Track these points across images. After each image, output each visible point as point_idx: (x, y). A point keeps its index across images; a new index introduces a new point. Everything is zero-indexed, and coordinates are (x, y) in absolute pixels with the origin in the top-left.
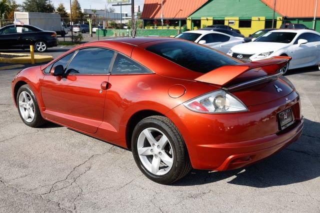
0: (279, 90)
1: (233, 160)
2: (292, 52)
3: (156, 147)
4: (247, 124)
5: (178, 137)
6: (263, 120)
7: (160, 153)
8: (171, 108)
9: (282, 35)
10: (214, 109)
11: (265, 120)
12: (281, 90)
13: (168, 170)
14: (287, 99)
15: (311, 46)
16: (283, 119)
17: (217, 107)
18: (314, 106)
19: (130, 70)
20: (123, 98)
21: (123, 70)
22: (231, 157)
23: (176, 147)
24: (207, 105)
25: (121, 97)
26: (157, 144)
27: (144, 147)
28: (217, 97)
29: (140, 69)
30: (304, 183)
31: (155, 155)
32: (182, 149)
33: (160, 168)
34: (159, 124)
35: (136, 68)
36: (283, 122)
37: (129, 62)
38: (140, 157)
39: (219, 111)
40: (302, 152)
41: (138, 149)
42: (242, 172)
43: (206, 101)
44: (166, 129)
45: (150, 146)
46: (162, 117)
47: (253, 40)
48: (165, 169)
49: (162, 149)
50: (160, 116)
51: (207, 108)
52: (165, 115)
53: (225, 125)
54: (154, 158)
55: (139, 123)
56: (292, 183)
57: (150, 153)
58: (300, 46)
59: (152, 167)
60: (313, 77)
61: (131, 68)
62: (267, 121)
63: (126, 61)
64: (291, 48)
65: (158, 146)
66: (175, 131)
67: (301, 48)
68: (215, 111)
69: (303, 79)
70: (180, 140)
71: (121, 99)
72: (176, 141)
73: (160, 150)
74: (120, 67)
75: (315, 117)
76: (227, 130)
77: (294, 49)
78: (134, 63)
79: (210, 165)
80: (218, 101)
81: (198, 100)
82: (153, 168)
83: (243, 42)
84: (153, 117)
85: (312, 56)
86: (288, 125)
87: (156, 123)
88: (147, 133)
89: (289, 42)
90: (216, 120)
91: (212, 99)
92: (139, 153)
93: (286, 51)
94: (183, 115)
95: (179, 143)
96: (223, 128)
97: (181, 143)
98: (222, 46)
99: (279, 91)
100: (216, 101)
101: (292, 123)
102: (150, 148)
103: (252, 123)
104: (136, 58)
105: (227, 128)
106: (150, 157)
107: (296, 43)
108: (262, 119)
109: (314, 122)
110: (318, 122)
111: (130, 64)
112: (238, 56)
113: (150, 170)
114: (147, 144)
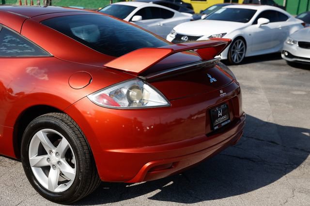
0: (213, 80)
1: (150, 169)
2: (250, 35)
3: (54, 155)
4: (171, 122)
5: (82, 140)
6: (193, 118)
7: (59, 162)
8: (72, 102)
9: (238, 11)
10: (128, 103)
11: (195, 117)
12: (215, 80)
13: (69, 185)
14: (221, 92)
15: (274, 27)
16: (217, 117)
17: (131, 101)
18: (269, 102)
19: (19, 51)
20: (8, 88)
21: (9, 51)
22: (148, 164)
23: (79, 153)
24: (118, 99)
25: (5, 86)
26: (54, 151)
27: (38, 155)
28: (131, 88)
29: (33, 51)
30: (242, 196)
31: (53, 165)
32: (87, 156)
33: (59, 183)
34: (57, 124)
35: (27, 48)
36: (217, 121)
37: (18, 40)
38: (33, 169)
39: (134, 106)
40: (246, 158)
41: (30, 158)
42: (168, 184)
43: (118, 93)
44: (66, 130)
45: (46, 154)
46: (62, 114)
47: (203, 17)
48: (66, 184)
49: (62, 158)
50: (59, 114)
51: (118, 101)
52: (65, 111)
53: (144, 124)
54: (52, 169)
55: (32, 122)
56: (227, 197)
57: (46, 163)
58: (260, 27)
59: (49, 181)
60: (274, 67)
61: (21, 49)
62: (197, 118)
63: (14, 39)
64: (249, 29)
65: (57, 153)
66: (77, 132)
67: (261, 30)
68: (129, 105)
69: (263, 69)
70: (84, 143)
71: (5, 89)
72: (79, 145)
73: (58, 159)
74: (5, 46)
75: (269, 116)
76: (145, 131)
77: (253, 31)
78: (24, 41)
79: (122, 176)
80: (133, 93)
81: (107, 92)
82: (50, 183)
83: (191, 20)
84: (50, 114)
85: (275, 40)
86: (223, 124)
87: (53, 122)
88: (41, 136)
89: (247, 22)
90: (135, 119)
91: (125, 91)
92: (32, 164)
93: (243, 33)
94: (93, 112)
95: (83, 148)
96: (142, 127)
97: (85, 148)
98: (163, 24)
99: (212, 82)
100: (131, 93)
101: (229, 121)
102: (46, 157)
103: (178, 122)
104: (27, 35)
105: (146, 128)
106: (46, 169)
107: (255, 22)
108: (192, 116)
109: (267, 123)
110: (271, 122)
111: (19, 43)
112: (182, 38)
113: (46, 186)
114: (42, 151)
